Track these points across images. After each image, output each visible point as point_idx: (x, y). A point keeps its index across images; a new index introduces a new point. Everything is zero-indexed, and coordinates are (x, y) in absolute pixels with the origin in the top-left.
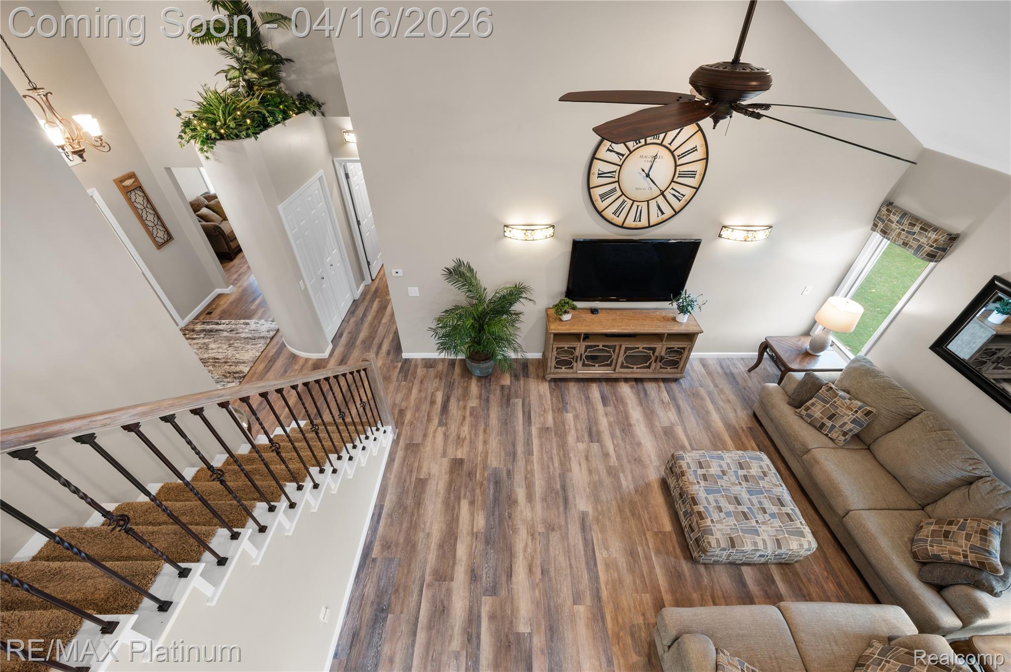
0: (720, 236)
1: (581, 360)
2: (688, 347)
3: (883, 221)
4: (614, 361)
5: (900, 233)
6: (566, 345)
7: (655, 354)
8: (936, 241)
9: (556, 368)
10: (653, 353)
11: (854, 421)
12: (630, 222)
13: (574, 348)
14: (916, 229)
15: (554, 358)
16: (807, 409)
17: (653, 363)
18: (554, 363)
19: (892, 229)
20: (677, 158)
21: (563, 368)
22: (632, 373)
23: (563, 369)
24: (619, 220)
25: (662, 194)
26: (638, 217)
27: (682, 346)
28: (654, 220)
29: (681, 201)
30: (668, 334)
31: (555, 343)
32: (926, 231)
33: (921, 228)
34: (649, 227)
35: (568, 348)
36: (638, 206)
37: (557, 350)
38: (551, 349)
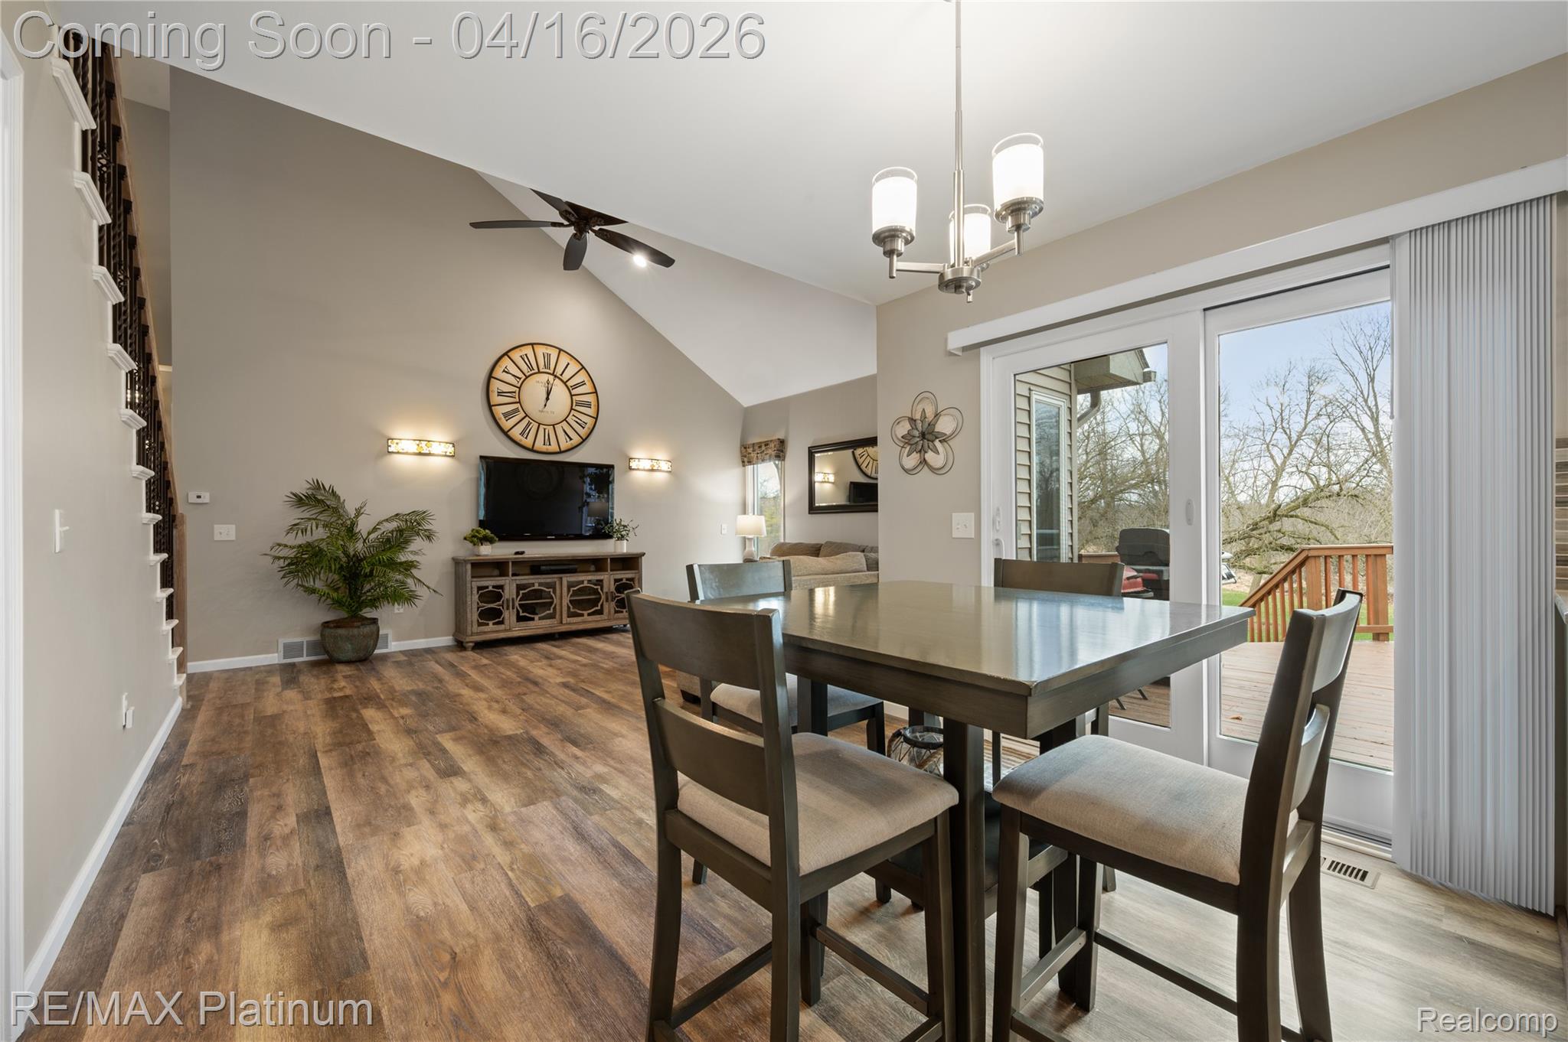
0: (630, 468)
1: (513, 608)
2: (638, 577)
3: (747, 456)
4: (558, 607)
6: (490, 583)
7: (605, 590)
8: (775, 446)
9: (480, 624)
10: (602, 590)
12: (539, 446)
13: (501, 587)
14: (763, 448)
15: (475, 606)
17: (604, 603)
18: (476, 616)
19: (753, 458)
20: (571, 389)
21: (491, 623)
22: (584, 622)
23: (491, 626)
24: (528, 442)
25: (565, 420)
26: (547, 441)
27: (630, 576)
28: (564, 446)
29: (583, 428)
30: (611, 559)
31: (475, 579)
32: (768, 445)
33: (766, 445)
34: (561, 452)
35: (494, 587)
36: (545, 429)
37: (478, 592)
38: (470, 591)
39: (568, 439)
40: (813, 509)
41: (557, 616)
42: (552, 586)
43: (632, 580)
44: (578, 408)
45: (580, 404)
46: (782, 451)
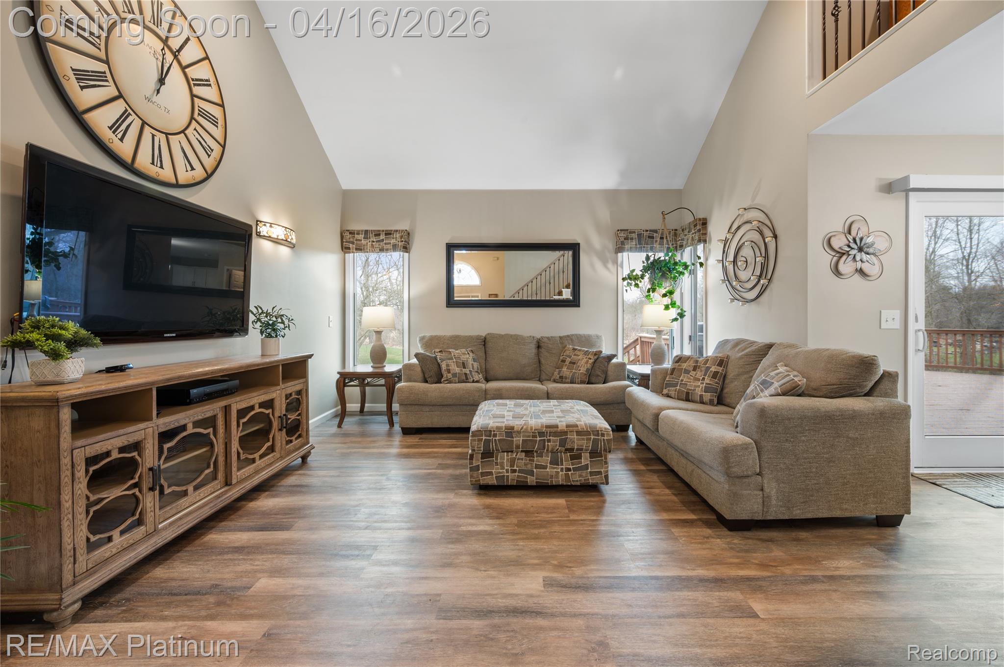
0: (258, 234)
1: (157, 484)
2: (305, 388)
3: (353, 243)
5: (372, 245)
6: (112, 443)
7: (277, 414)
8: (401, 237)
9: (91, 546)
10: (273, 415)
11: (474, 360)
13: (134, 446)
14: (382, 237)
15: (82, 504)
16: (449, 371)
17: (276, 434)
19: (364, 246)
20: (192, 83)
21: (115, 534)
22: (257, 472)
23: (118, 539)
24: (125, 149)
25: (183, 132)
26: (157, 159)
27: (298, 388)
28: (184, 176)
29: (209, 156)
30: (283, 365)
31: (79, 443)
32: (390, 234)
33: (386, 234)
34: (177, 186)
35: (122, 450)
36: (153, 136)
37: (87, 471)
38: (69, 473)
39: (189, 168)
40: (451, 302)
41: (221, 475)
42: (211, 422)
43: (299, 393)
44: (200, 119)
45: (203, 114)
46: (408, 244)
